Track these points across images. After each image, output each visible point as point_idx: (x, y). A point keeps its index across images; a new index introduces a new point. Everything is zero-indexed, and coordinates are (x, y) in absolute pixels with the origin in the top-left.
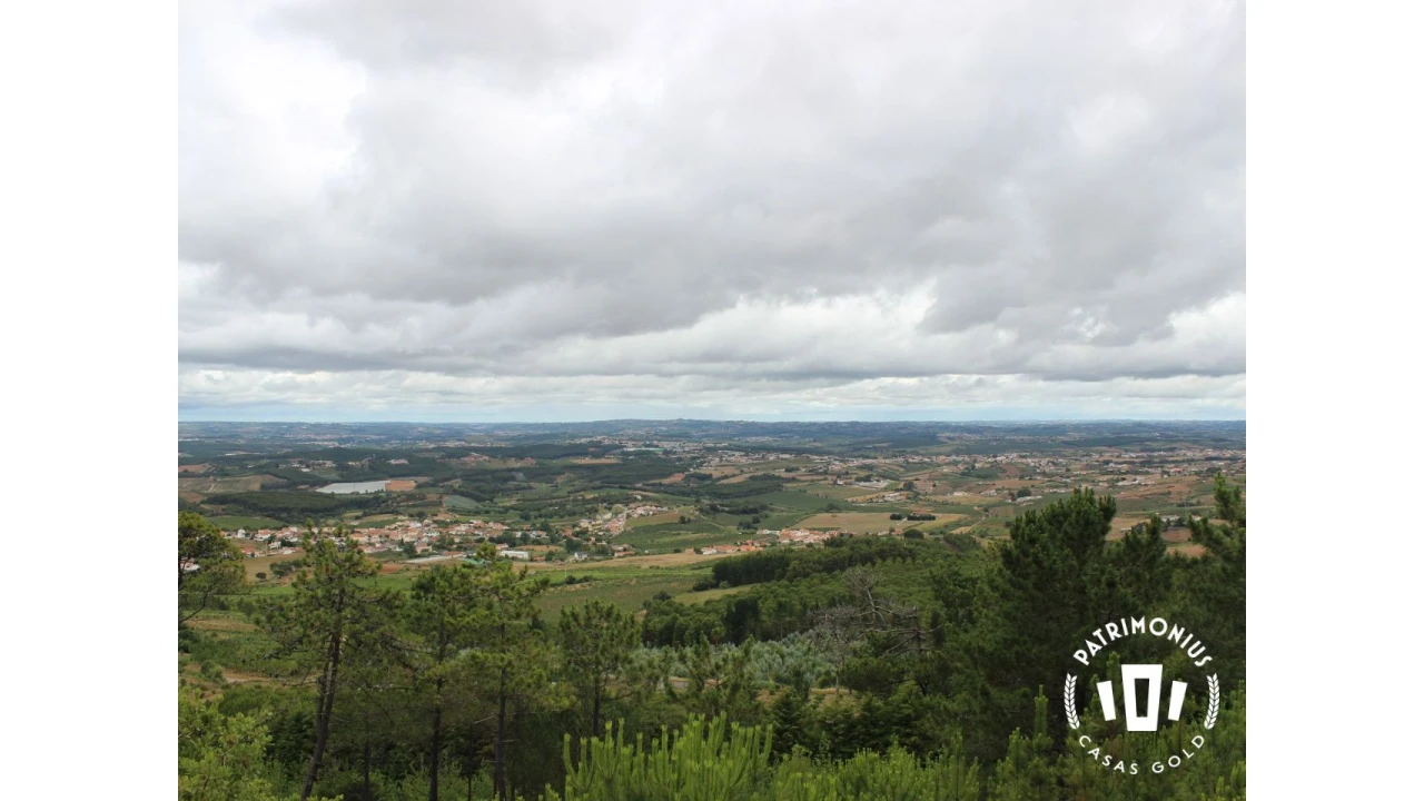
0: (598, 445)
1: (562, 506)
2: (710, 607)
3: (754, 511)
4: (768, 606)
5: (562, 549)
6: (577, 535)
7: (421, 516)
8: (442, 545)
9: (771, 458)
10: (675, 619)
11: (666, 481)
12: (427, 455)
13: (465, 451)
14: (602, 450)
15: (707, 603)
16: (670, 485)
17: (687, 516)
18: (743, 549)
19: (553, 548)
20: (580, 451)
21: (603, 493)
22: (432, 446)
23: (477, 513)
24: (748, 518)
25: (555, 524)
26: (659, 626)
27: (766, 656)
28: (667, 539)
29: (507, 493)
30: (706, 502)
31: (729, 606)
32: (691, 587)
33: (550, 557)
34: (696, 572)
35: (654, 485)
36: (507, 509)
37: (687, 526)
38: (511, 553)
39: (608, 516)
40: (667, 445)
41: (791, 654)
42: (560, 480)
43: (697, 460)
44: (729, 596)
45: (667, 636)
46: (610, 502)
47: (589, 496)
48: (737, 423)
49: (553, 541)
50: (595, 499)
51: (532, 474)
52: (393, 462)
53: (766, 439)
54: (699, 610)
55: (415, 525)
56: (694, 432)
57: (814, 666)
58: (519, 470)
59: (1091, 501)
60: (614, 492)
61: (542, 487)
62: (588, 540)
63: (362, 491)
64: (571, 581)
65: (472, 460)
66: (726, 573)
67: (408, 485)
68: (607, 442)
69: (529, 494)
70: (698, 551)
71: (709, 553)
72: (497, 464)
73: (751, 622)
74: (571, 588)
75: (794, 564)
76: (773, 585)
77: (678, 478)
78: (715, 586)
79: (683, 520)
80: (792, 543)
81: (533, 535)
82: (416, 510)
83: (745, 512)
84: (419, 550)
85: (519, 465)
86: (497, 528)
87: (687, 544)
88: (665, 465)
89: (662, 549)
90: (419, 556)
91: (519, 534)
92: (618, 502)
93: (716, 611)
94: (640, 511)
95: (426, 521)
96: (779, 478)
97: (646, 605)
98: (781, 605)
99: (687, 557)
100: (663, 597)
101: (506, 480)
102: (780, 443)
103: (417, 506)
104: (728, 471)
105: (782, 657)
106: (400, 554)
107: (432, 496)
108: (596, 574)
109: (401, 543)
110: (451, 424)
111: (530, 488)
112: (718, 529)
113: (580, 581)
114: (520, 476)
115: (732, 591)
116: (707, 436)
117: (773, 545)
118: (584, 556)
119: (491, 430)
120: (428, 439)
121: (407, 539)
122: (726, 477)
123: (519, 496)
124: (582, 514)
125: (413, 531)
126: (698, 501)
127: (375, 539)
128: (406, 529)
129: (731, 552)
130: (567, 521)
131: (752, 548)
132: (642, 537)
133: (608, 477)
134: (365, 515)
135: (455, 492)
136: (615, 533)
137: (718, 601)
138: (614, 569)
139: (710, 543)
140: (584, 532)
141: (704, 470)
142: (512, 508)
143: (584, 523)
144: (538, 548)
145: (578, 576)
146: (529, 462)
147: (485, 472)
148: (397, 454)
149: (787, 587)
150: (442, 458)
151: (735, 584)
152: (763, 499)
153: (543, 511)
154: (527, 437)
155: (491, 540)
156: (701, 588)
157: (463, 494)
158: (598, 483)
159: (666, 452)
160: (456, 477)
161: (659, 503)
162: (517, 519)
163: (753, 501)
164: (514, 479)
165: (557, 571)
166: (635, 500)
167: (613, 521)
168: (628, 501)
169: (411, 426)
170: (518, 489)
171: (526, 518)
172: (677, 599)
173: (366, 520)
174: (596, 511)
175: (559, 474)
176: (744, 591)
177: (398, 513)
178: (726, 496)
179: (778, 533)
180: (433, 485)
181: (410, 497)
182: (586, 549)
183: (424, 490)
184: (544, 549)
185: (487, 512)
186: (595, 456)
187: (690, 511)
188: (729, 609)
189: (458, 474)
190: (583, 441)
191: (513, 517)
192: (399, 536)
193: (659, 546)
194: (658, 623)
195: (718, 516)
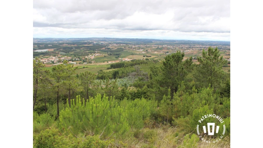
0: (89, 42)
1: (82, 54)
2: (110, 72)
3: (118, 55)
4: (120, 72)
5: (82, 62)
6: (85, 59)
7: (55, 56)
8: (59, 61)
9: (121, 45)
10: (103, 75)
11: (101, 49)
12: (56, 44)
13: (63, 43)
14: (90, 43)
15: (109, 72)
16: (102, 50)
17: (106, 56)
18: (116, 62)
19: (80, 62)
20: (85, 43)
21: (90, 51)
22: (56, 42)
23: (66, 55)
24: (117, 56)
25: (81, 57)
26: (100, 76)
27: (120, 81)
28: (102, 60)
29: (71, 51)
30: (109, 53)
31: (113, 72)
32: (106, 69)
33: (80, 63)
34: (107, 66)
35: (99, 50)
36: (72, 55)
37: (106, 57)
38: (73, 63)
39: (91, 56)
40: (102, 42)
41: (124, 81)
42: (82, 49)
43: (107, 45)
45: (102, 78)
46: (91, 53)
47: (87, 52)
48: (115, 38)
49: (80, 60)
50: (88, 53)
51: (76, 48)
52: (49, 45)
53: (121, 41)
55: (54, 58)
56: (107, 40)
57: (129, 83)
58: (74, 47)
59: (180, 53)
60: (92, 51)
61: (78, 50)
62: (87, 60)
63: (43, 51)
64: (84, 68)
65: (65, 45)
66: (113, 66)
67: (52, 50)
68: (90, 42)
69: (76, 52)
70: (108, 62)
71: (110, 62)
72: (69, 46)
73: (117, 75)
74: (84, 69)
75: (125, 65)
76: (121, 68)
77: (104, 48)
78: (111, 69)
79: (105, 56)
80: (125, 61)
81: (77, 59)
82: (54, 55)
83: (116, 55)
84: (55, 62)
85: (74, 46)
86: (70, 58)
87: (106, 61)
88: (102, 46)
89: (101, 62)
90: (55, 64)
91: (74, 59)
92: (93, 53)
93: (111, 73)
94: (97, 55)
95: (56, 57)
96: (123, 49)
97: (98, 72)
98: (123, 72)
99: (106, 63)
100: (101, 71)
101: (71, 49)
102: (123, 42)
103: (54, 54)
104: (113, 47)
105: (123, 81)
106: (51, 63)
107: (57, 52)
108: (89, 67)
109: (51, 61)
110: (60, 38)
111: (76, 50)
112: (112, 58)
113: (86, 68)
114: (74, 48)
115: (114, 69)
116: (109, 41)
117: (122, 61)
118: (86, 63)
119: (68, 39)
120: (56, 41)
121: (52, 60)
122: (113, 48)
123: (74, 52)
124: (86, 55)
125: (53, 59)
126: (108, 53)
127: (46, 60)
128: (52, 58)
129: (114, 62)
130: (83, 57)
131: (117, 62)
132: (97, 60)
133: (91, 48)
134: (44, 56)
135: (61, 51)
136: (92, 59)
138: (92, 66)
139: (110, 61)
140: (86, 59)
141: (109, 47)
142: (73, 54)
143: (86, 57)
144: (78, 62)
145: (85, 67)
146: (76, 45)
147: (67, 47)
148: (50, 44)
149: (124, 69)
150: (59, 45)
151: (114, 68)
152: (120, 53)
153: (78, 55)
154: (75, 41)
155: (69, 60)
156: (108, 69)
157: (63, 52)
158: (89, 49)
159: (102, 44)
160: (61, 48)
161: (100, 53)
162: (74, 56)
163: (118, 53)
164: (73, 49)
165: (81, 66)
166: (96, 53)
167: (92, 57)
168: (94, 53)
169: (52, 39)
170: (73, 51)
171: (75, 56)
172: (104, 71)
173: (44, 57)
174: (89, 55)
175: (81, 48)
176: (116, 69)
177: (50, 55)
178: (113, 52)
179: (122, 59)
180: (57, 50)
181: (53, 52)
182: (87, 62)
183: (55, 51)
184: (79, 62)
185: (68, 55)
186: (88, 44)
187: (106, 55)
188: (113, 73)
189: (62, 48)
190: (86, 41)
191: (73, 56)
192: (51, 60)
193: (100, 61)
194: (100, 75)
195: (111, 56)
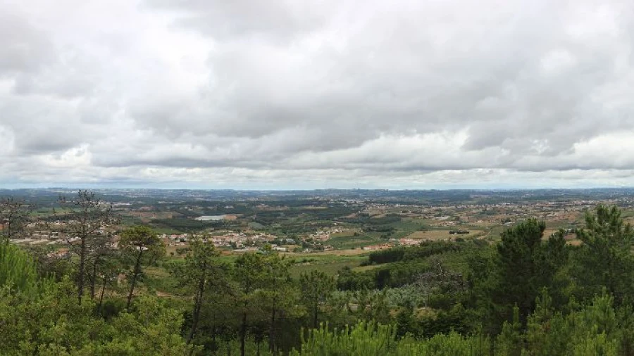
0: (317, 200)
1: (301, 228)
2: (368, 273)
3: (388, 230)
4: (394, 273)
5: (300, 247)
6: (307, 241)
7: (239, 231)
8: (248, 244)
9: (396, 206)
10: (352, 279)
11: (348, 217)
12: (241, 204)
13: (258, 203)
14: (320, 203)
15: (367, 271)
16: (351, 218)
17: (357, 233)
18: (383, 247)
19: (296, 246)
20: (309, 203)
21: (319, 222)
22: (244, 200)
23: (263, 230)
24: (385, 234)
25: (298, 236)
26: (345, 282)
27: (394, 294)
28: (349, 243)
29: (277, 222)
30: (366, 226)
31: (376, 272)
32: (359, 264)
33: (295, 251)
34: (362, 258)
35: (342, 219)
36: (276, 229)
37: (358, 237)
38: (278, 248)
39: (322, 232)
40: (349, 201)
41: (405, 294)
42: (299, 216)
43: (362, 207)
44: (377, 269)
45: (348, 286)
46: (323, 226)
47: (313, 223)
48: (380, 190)
49: (297, 243)
50: (315, 225)
51: (288, 213)
52: (227, 207)
53: (393, 198)
54: (363, 275)
55: (236, 235)
56: (360, 195)
57: (416, 298)
58: (282, 211)
59: (535, 224)
60: (325, 222)
61: (292, 219)
62: (313, 243)
63: (214, 220)
64: (305, 261)
65: (261, 207)
66: (374, 258)
67: (234, 217)
68: (321, 199)
69: (287, 222)
70: (362, 248)
71: (368, 249)
72: (272, 209)
73: (386, 280)
74: (304, 264)
75: (406, 254)
76: (397, 264)
77: (352, 215)
78: (370, 264)
79: (355, 234)
80: (405, 245)
81: (288, 240)
82: (236, 229)
83: (383, 231)
84: (237, 246)
85: (281, 209)
86: (272, 237)
87: (357, 245)
88: (349, 210)
90: (238, 249)
91: (282, 240)
92: (326, 226)
93: (371, 275)
94: (336, 230)
95: (241, 233)
96: (399, 216)
97: (339, 272)
98: (400, 272)
99: (358, 251)
100: (347, 268)
101: (276, 216)
102: (400, 199)
103: (237, 227)
104: (376, 212)
105: (401, 295)
106: (229, 247)
107: (244, 223)
108: (316, 258)
109: (230, 243)
110: (252, 191)
111: (287, 220)
112: (371, 239)
113: (309, 261)
114: (282, 214)
115: (378, 266)
116: (367, 196)
117: (397, 245)
118: (311, 250)
119: (269, 193)
120: (242, 197)
121: (232, 241)
122: (376, 215)
123: (282, 223)
124: (310, 231)
125: (237, 238)
126: (362, 226)
127: (219, 240)
128: (232, 237)
129: (377, 249)
130: (303, 234)
131: (386, 247)
132: (338, 242)
133: (321, 215)
134: (215, 230)
135: (253, 221)
136: (325, 240)
137: (372, 271)
138: (324, 256)
139: (367, 245)
140: (311, 240)
141: (365, 212)
142: (280, 228)
143: (311, 236)
144: (290, 246)
145: (308, 259)
146: (286, 208)
147: (266, 212)
148: (229, 204)
149: (402, 264)
150: (248, 206)
151: (379, 263)
152: (392, 225)
153: (293, 230)
154: (286, 197)
155: (269, 242)
156: (364, 264)
157: (257, 222)
158: (317, 218)
159: (348, 204)
160: (254, 215)
161: (345, 227)
162: (281, 233)
163: (387, 226)
164: (279, 215)
165: (298, 257)
166: (334, 225)
167: (323, 235)
168: (330, 226)
169: (234, 192)
170: (281, 220)
171: (285, 233)
172: (353, 270)
173: (215, 232)
174: (316, 231)
175: (299, 213)
176: (384, 266)
177: (229, 230)
178: (376, 223)
179: (399, 240)
180: (244, 218)
181: (235, 222)
182: (312, 247)
183: (240, 220)
184: (293, 247)
185: (267, 230)
186: (316, 205)
187: (359, 230)
188: (376, 275)
189: (255, 213)
190: (310, 198)
191: (279, 232)
192: (228, 239)
193: (345, 246)
194: (344, 280)
195: (373, 233)
